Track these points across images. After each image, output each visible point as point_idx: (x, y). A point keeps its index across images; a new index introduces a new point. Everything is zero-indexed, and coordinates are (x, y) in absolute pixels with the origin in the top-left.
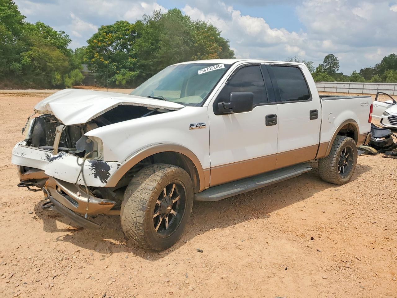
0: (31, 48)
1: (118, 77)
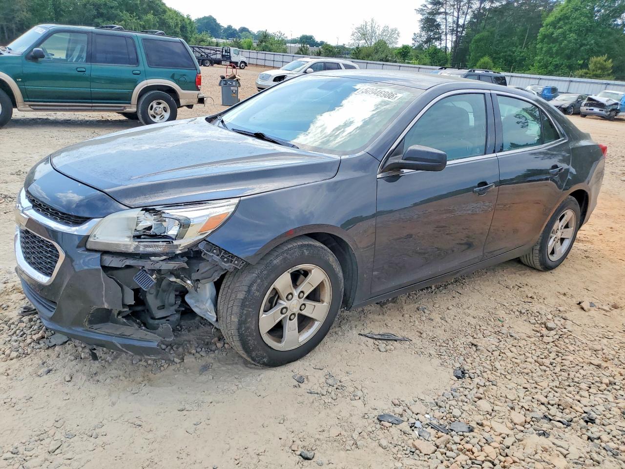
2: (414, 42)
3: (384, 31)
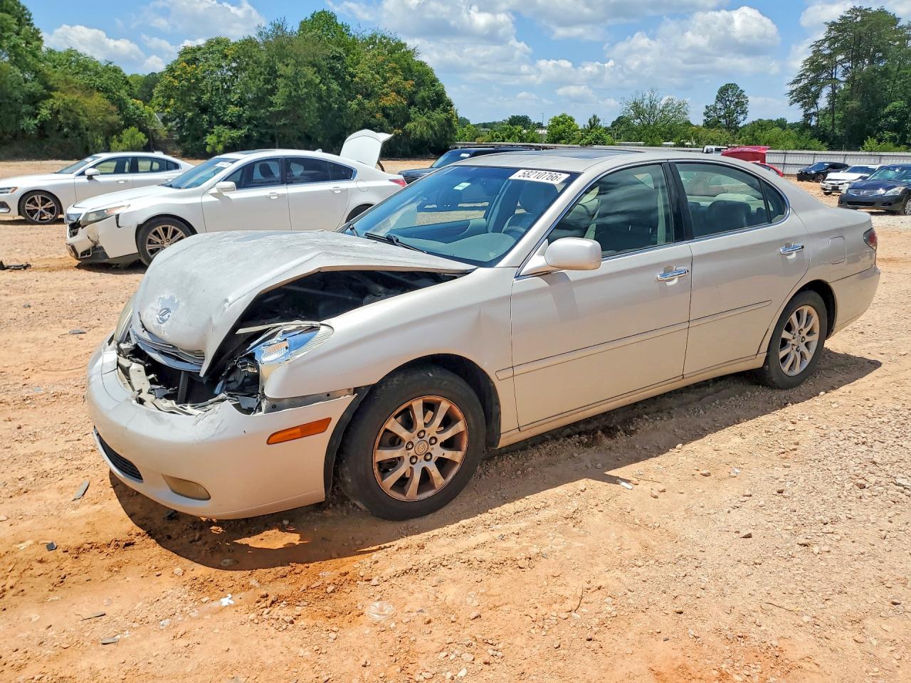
0: (52, 93)
1: (210, 139)
2: (705, 118)
3: (667, 105)
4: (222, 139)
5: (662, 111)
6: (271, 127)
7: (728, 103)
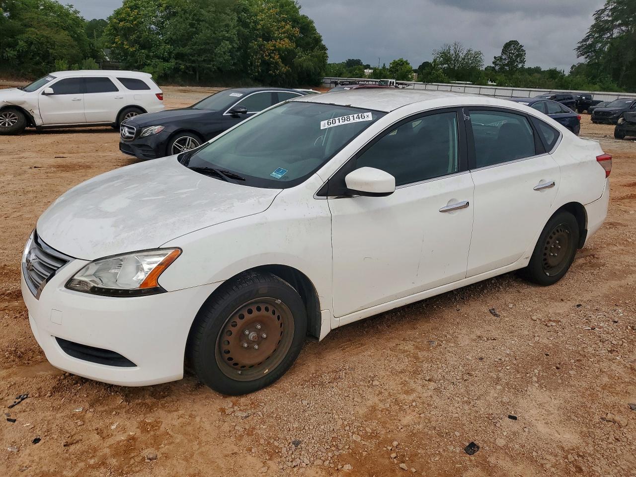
0: (28, 29)
4: (157, 70)
5: (463, 59)
6: (194, 62)
7: (511, 55)
